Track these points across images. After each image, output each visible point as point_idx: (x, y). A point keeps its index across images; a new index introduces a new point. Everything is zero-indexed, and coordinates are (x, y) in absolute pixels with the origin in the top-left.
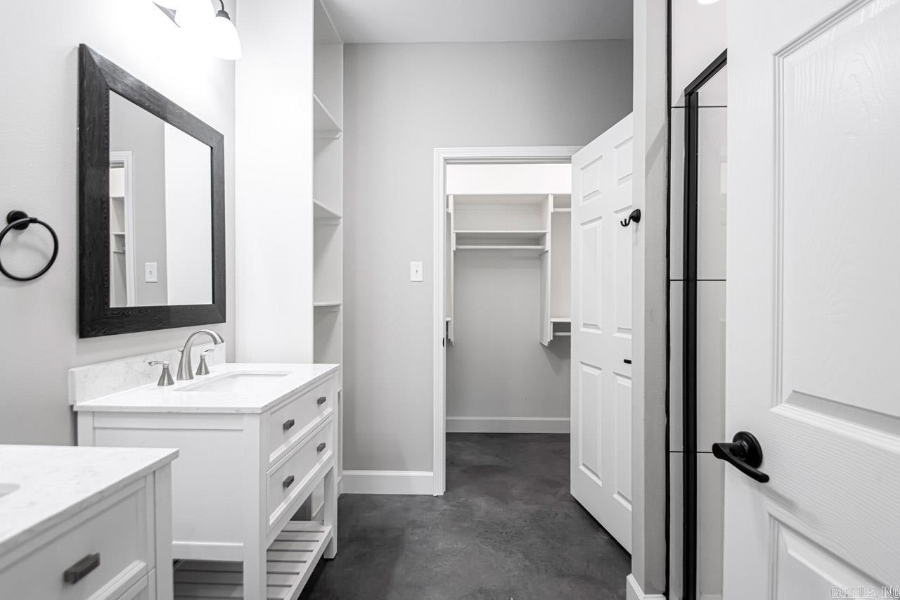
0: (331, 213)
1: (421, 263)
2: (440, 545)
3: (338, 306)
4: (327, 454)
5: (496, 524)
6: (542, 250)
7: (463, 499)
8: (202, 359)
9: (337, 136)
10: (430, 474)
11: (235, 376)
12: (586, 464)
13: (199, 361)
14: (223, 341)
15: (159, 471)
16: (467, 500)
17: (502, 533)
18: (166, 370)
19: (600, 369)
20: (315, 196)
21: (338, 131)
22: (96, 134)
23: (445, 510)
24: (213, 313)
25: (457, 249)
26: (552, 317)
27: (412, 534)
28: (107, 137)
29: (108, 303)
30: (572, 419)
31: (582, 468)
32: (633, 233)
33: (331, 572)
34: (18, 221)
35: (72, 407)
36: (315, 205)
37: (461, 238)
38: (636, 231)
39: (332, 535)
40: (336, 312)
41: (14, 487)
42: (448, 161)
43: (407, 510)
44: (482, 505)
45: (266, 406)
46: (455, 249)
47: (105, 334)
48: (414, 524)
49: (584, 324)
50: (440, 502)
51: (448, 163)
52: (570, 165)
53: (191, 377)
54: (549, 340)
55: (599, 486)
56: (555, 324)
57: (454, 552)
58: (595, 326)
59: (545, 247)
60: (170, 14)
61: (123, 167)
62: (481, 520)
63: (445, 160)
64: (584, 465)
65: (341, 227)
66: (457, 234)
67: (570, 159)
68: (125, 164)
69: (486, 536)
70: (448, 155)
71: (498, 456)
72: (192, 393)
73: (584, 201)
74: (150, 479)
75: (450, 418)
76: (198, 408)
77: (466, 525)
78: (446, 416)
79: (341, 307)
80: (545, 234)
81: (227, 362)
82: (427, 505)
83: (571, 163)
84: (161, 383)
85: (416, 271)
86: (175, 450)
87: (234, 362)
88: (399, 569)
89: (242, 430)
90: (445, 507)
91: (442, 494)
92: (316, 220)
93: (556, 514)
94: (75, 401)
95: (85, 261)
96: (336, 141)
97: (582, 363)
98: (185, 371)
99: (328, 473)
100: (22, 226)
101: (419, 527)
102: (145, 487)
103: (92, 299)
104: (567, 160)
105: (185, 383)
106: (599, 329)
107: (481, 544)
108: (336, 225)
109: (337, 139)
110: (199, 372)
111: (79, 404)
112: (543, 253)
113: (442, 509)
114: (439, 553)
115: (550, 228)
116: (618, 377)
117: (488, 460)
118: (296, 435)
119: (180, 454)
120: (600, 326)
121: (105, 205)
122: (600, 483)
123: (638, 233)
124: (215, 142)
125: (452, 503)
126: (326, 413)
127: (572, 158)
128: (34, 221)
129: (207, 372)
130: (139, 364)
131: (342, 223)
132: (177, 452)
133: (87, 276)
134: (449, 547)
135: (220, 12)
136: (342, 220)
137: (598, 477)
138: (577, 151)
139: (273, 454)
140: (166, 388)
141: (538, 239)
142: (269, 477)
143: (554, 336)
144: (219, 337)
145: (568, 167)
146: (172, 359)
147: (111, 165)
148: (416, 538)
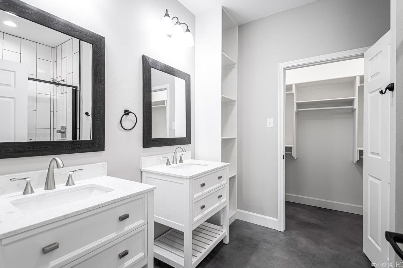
0: (230, 99)
1: (272, 119)
2: (276, 254)
3: (235, 138)
4: (223, 200)
5: (310, 254)
6: (353, 108)
7: (293, 236)
8: (181, 157)
9: (235, 66)
10: (277, 220)
11: (192, 164)
12: (372, 236)
13: (180, 158)
14: (185, 151)
15: (149, 192)
16: (296, 238)
17: (312, 259)
18: (168, 160)
19: (380, 180)
20: (222, 94)
21: (235, 64)
22: (148, 83)
23: (283, 239)
24: (186, 140)
25: (297, 111)
26: (358, 147)
27: (263, 245)
28: (151, 83)
29: (151, 137)
30: (364, 207)
31: (369, 237)
32: (391, 97)
33: (224, 249)
34: (127, 113)
35: (141, 169)
36: (222, 97)
37: (299, 105)
38: (392, 96)
39: (226, 234)
40: (235, 141)
41: (113, 190)
42: (286, 69)
43: (264, 233)
44: (304, 242)
45: (191, 176)
46: (296, 111)
47: (150, 147)
48: (265, 241)
49: (371, 152)
50: (282, 235)
51: (286, 70)
52: (363, 58)
53: (177, 163)
54: (356, 160)
55: (379, 251)
57: (282, 260)
58: (377, 154)
59: (354, 107)
60: (170, 36)
61: (166, 90)
62: (301, 249)
63: (284, 68)
64: (371, 236)
65: (236, 105)
66: (297, 103)
67: (363, 55)
68: (167, 89)
69: (301, 258)
70: (285, 66)
71: (321, 220)
72: (174, 169)
73: (371, 79)
74: (146, 194)
75: (287, 194)
76: (171, 174)
77: (292, 249)
78: (286, 192)
79: (237, 139)
80: (354, 99)
81: (192, 159)
82: (275, 234)
83: (363, 57)
84: (167, 165)
85: (270, 123)
86: (155, 186)
87: (195, 159)
88: (254, 258)
89: (184, 184)
90: (283, 237)
91: (282, 231)
92: (223, 103)
93: (350, 259)
94: (142, 168)
95: (144, 124)
96: (234, 69)
97: (370, 175)
98: (175, 161)
99: (224, 207)
100: (127, 114)
101: (267, 243)
102: (145, 196)
103: (146, 136)
104: (362, 56)
105: (175, 165)
106: (379, 155)
107: (298, 261)
108: (235, 104)
109: (235, 67)
110: (180, 162)
111: (143, 169)
112: (353, 110)
113: (282, 238)
114: (274, 258)
115: (357, 96)
117: (313, 221)
118: (206, 190)
119: (157, 188)
120: (380, 154)
121: (150, 105)
122: (380, 249)
123: (393, 98)
124: (187, 78)
125: (288, 237)
126: (223, 183)
128: (130, 112)
129: (182, 162)
130: (161, 157)
131: (237, 103)
132: (156, 187)
133: (145, 129)
134: (281, 257)
135: (187, 30)
136: (237, 102)
137: (378, 244)
138: (367, 50)
139: (195, 195)
140: (168, 166)
141: (351, 102)
142: (193, 203)
143: (360, 158)
144: (184, 149)
145: (362, 60)
146: (170, 156)
147: (152, 91)
148: (265, 247)
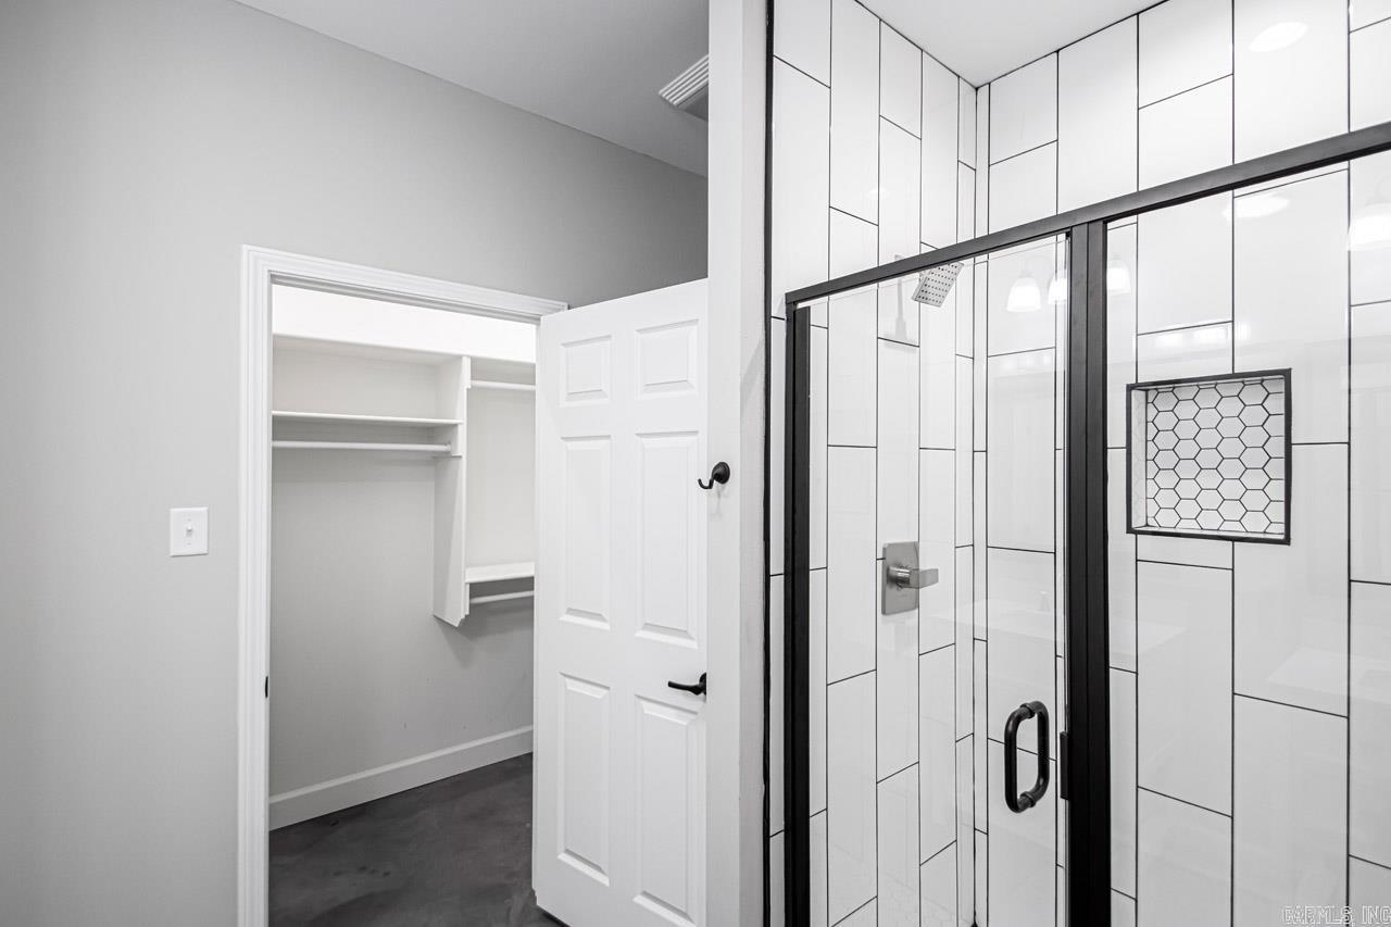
1: (206, 509)
6: (446, 452)
12: (575, 851)
19: (605, 688)
31: (562, 856)
32: (710, 496)
38: (719, 495)
42: (275, 278)
49: (571, 609)
51: (276, 283)
52: (535, 329)
54: (463, 617)
55: (603, 885)
56: (473, 586)
58: (598, 617)
59: (454, 448)
63: (272, 276)
64: (568, 852)
67: (538, 319)
70: (282, 268)
80: (455, 426)
83: (537, 325)
85: (188, 529)
97: (565, 675)
106: (604, 620)
112: (446, 458)
116: (644, 703)
120: (607, 618)
122: (604, 880)
123: (722, 499)
127: (542, 318)
137: (598, 868)
